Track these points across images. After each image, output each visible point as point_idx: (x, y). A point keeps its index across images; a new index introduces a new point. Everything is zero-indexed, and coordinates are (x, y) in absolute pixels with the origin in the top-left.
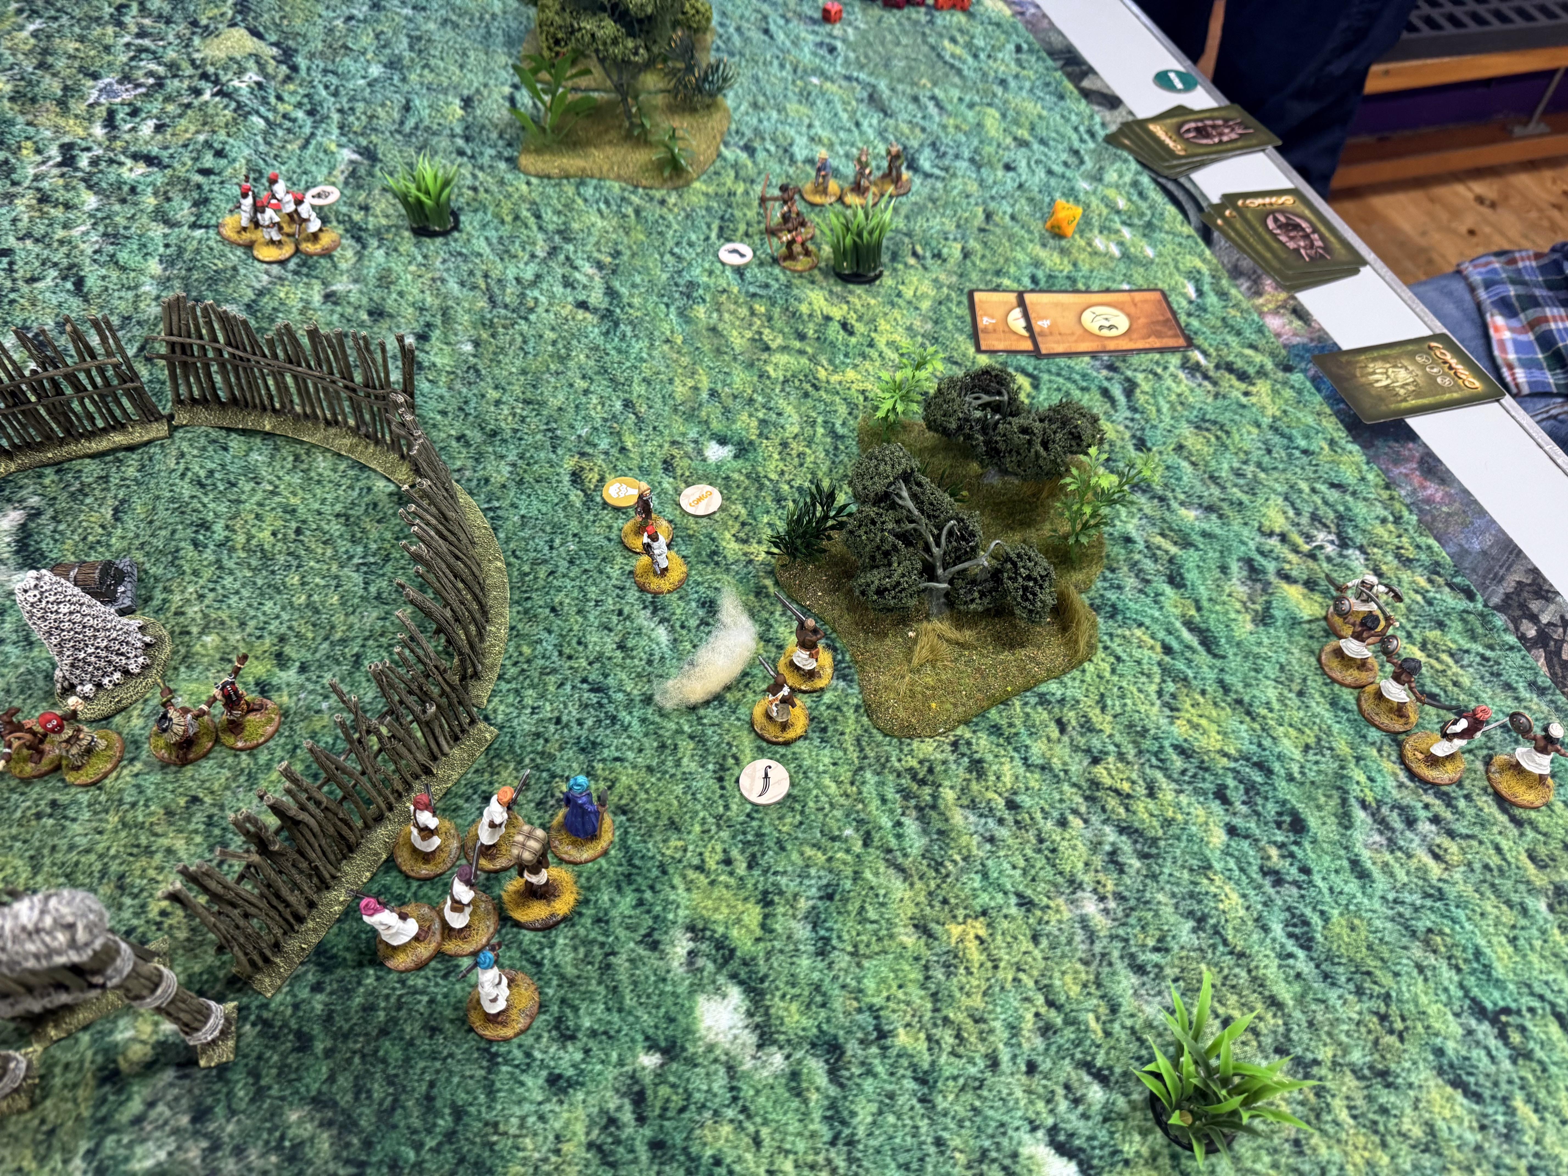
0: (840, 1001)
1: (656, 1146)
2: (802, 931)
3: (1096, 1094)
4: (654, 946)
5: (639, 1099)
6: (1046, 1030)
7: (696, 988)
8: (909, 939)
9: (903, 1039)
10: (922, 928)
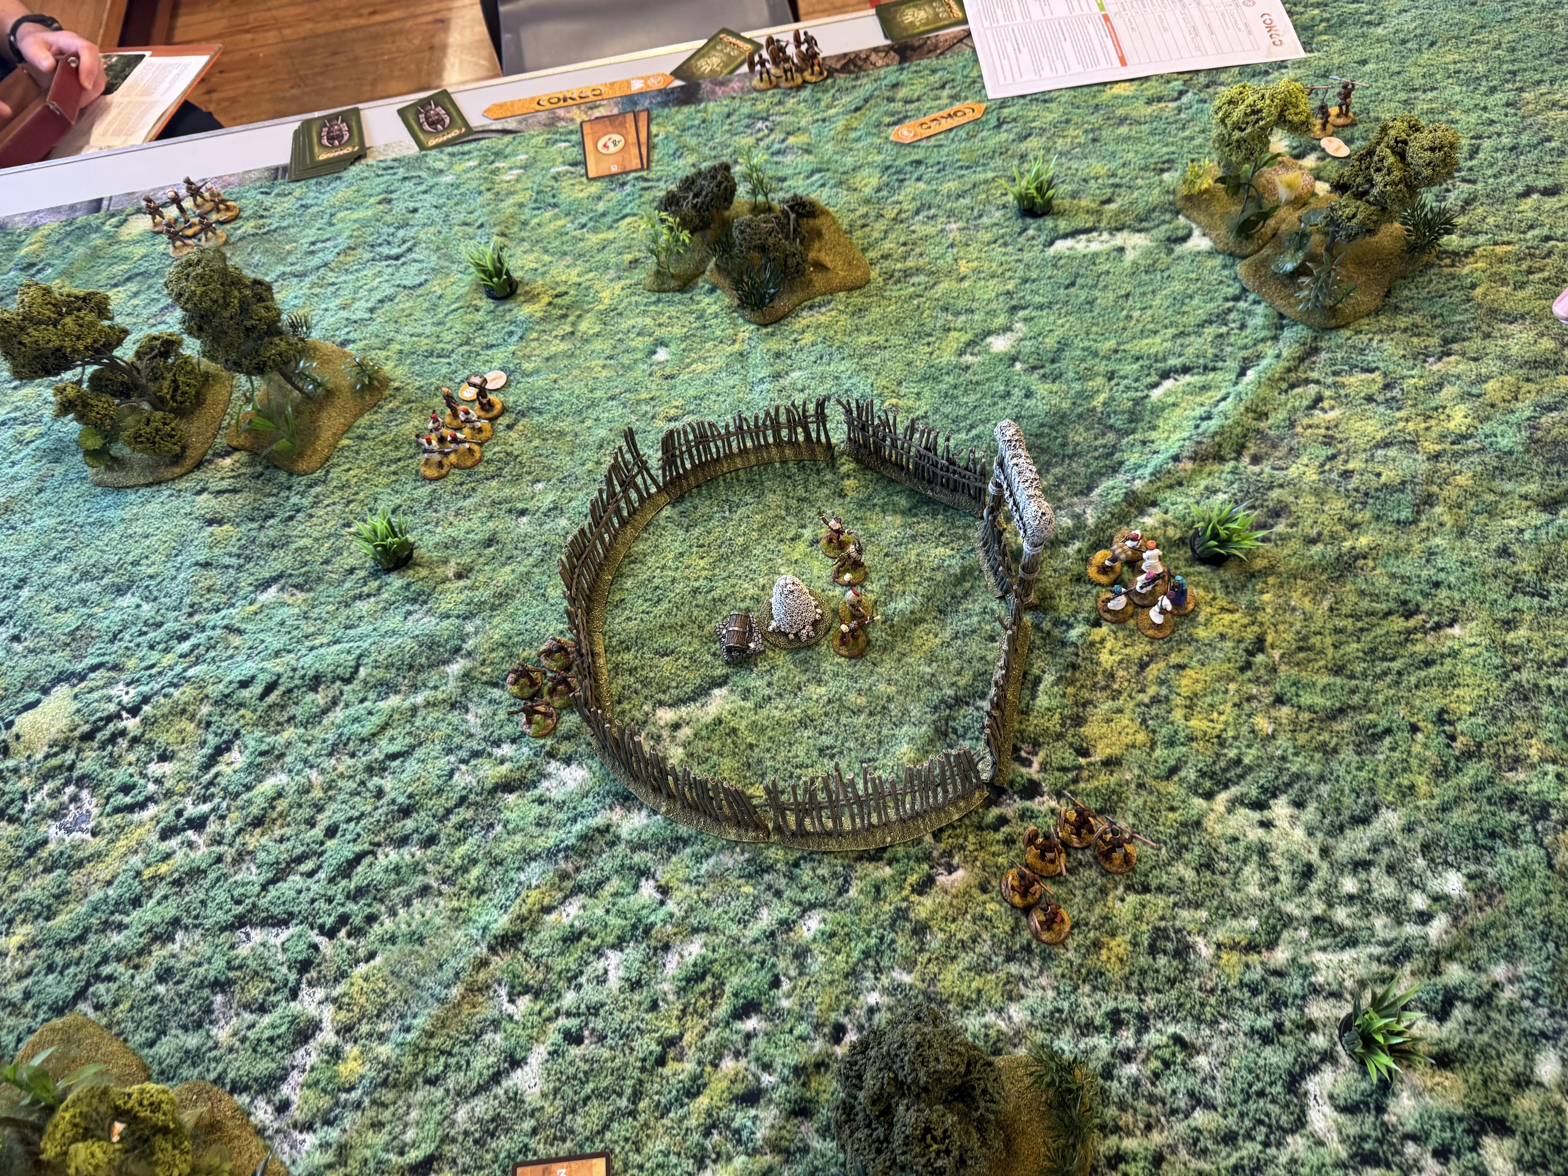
0: (994, 305)
1: (1053, 361)
2: (963, 318)
3: (1031, 232)
4: (968, 368)
5: (1034, 368)
6: (1005, 244)
7: (987, 352)
8: (966, 284)
9: (1010, 286)
10: (962, 279)
